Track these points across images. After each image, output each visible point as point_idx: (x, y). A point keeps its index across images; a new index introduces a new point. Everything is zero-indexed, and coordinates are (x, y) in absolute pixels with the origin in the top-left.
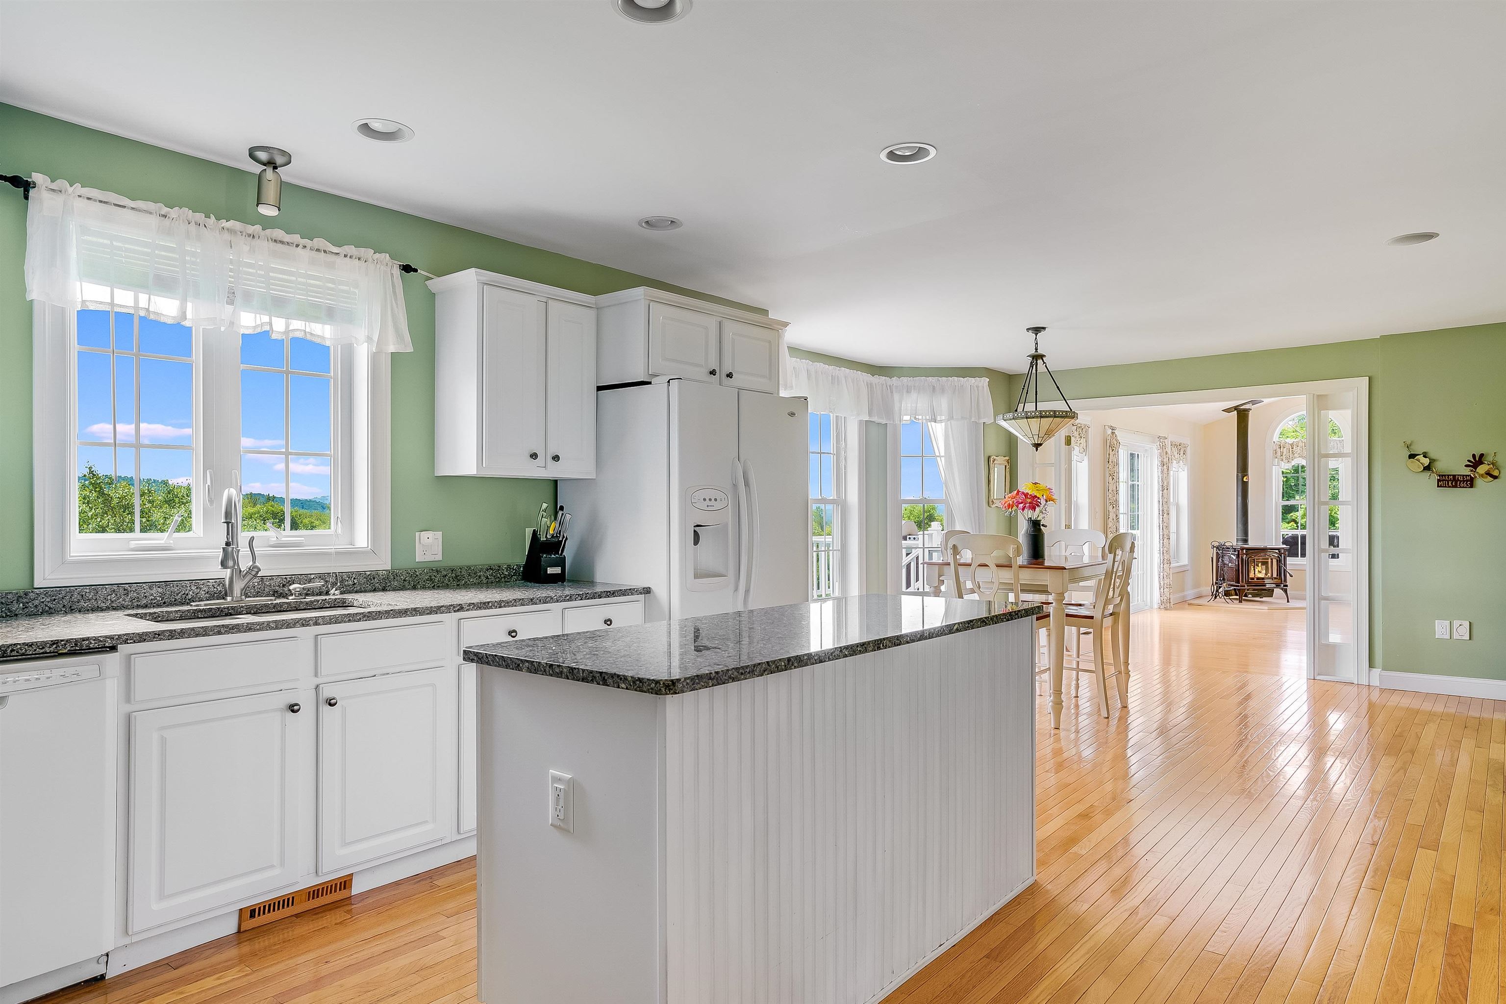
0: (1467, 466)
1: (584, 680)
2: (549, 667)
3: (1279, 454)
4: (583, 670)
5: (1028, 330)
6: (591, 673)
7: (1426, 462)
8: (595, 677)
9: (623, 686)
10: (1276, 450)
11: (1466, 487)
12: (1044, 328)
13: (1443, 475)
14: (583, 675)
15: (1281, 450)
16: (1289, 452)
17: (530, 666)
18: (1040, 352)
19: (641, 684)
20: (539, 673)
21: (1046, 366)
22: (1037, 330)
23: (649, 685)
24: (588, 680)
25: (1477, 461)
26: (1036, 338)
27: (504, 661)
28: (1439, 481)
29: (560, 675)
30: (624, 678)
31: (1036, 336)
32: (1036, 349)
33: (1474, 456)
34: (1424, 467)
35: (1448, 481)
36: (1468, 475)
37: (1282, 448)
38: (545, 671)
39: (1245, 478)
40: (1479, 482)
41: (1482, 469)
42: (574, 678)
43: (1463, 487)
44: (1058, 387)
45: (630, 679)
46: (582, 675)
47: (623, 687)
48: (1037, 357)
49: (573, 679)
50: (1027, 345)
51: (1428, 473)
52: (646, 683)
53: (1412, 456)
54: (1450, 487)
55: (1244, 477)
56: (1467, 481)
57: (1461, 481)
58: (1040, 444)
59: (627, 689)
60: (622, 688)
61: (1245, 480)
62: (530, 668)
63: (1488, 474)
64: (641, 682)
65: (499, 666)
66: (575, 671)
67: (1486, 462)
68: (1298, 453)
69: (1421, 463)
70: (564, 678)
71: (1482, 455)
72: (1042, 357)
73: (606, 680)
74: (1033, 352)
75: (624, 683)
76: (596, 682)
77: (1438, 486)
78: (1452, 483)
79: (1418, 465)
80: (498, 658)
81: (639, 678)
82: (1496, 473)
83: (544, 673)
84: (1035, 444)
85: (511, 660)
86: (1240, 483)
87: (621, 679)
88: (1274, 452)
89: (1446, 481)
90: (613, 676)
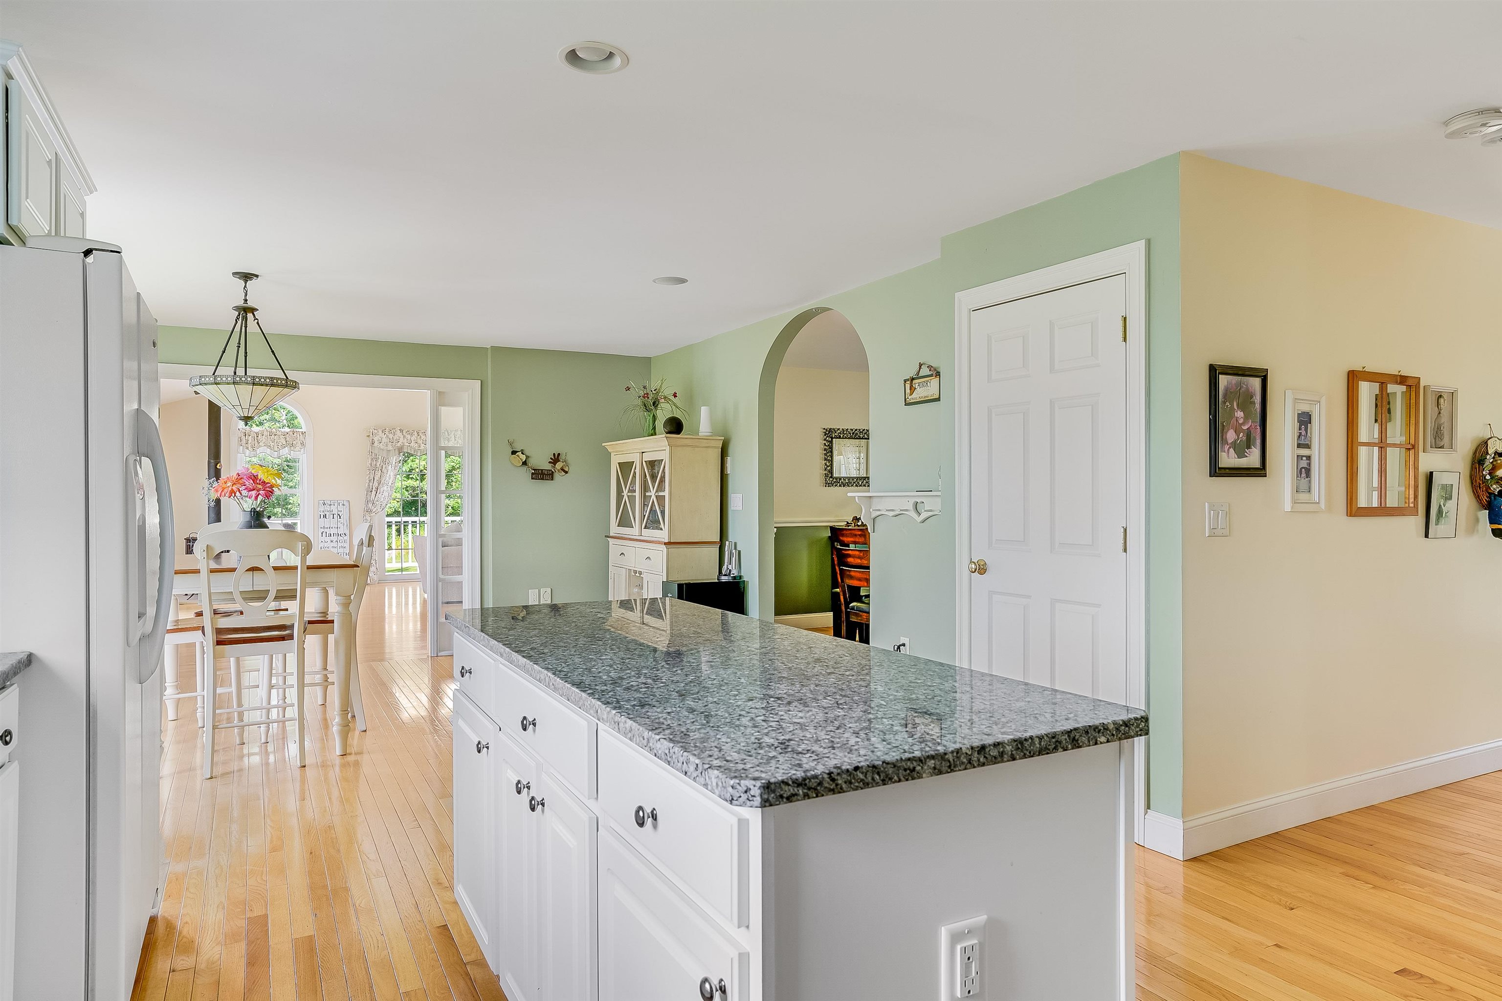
0: (550, 462)
1: (1041, 752)
2: (978, 754)
3: (244, 441)
4: (1041, 738)
5: (234, 274)
6: (1053, 737)
7: (524, 458)
8: (1060, 742)
9: (1103, 739)
10: (241, 438)
11: (549, 480)
12: (257, 276)
13: (536, 470)
14: (1040, 745)
15: (246, 438)
16: (255, 441)
17: (938, 763)
18: (250, 304)
19: (1127, 728)
20: (957, 769)
21: (258, 323)
22: (247, 277)
23: (1138, 726)
24: (1049, 750)
25: (555, 459)
26: (245, 286)
27: (878, 774)
28: (533, 474)
29: (999, 758)
30: (1104, 729)
31: (246, 283)
32: (246, 300)
33: (554, 454)
34: (523, 462)
35: (540, 475)
36: (550, 470)
37: (247, 436)
38: (970, 761)
39: (219, 465)
40: (557, 476)
41: (559, 465)
42: (1025, 754)
43: (547, 480)
44: (273, 352)
45: (1112, 726)
46: (1038, 746)
47: (1102, 741)
48: (245, 311)
49: (1025, 757)
50: (234, 292)
51: (525, 468)
52: (1133, 725)
53: (514, 453)
54: (539, 479)
55: (217, 465)
56: (550, 475)
57: (546, 475)
58: (250, 417)
59: (1108, 741)
60: (1101, 743)
61: (218, 467)
62: (938, 767)
63: (562, 469)
64: (1126, 726)
65: (866, 785)
66: (1026, 744)
67: (561, 460)
68: (263, 441)
69: (521, 459)
70: (1008, 761)
71: (559, 454)
72: (253, 310)
73: (1078, 740)
74: (241, 303)
75: (1103, 735)
76: (1062, 748)
77: (532, 479)
78: (540, 476)
79: (519, 460)
80: (862, 773)
81: (1124, 722)
82: (566, 469)
83: (970, 764)
84: (244, 417)
85: (895, 766)
86: (212, 470)
87: (1099, 732)
88: (239, 439)
89: (537, 474)
90: (1087, 730)
